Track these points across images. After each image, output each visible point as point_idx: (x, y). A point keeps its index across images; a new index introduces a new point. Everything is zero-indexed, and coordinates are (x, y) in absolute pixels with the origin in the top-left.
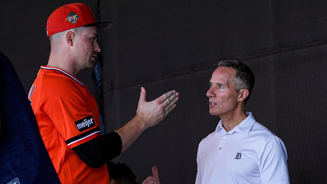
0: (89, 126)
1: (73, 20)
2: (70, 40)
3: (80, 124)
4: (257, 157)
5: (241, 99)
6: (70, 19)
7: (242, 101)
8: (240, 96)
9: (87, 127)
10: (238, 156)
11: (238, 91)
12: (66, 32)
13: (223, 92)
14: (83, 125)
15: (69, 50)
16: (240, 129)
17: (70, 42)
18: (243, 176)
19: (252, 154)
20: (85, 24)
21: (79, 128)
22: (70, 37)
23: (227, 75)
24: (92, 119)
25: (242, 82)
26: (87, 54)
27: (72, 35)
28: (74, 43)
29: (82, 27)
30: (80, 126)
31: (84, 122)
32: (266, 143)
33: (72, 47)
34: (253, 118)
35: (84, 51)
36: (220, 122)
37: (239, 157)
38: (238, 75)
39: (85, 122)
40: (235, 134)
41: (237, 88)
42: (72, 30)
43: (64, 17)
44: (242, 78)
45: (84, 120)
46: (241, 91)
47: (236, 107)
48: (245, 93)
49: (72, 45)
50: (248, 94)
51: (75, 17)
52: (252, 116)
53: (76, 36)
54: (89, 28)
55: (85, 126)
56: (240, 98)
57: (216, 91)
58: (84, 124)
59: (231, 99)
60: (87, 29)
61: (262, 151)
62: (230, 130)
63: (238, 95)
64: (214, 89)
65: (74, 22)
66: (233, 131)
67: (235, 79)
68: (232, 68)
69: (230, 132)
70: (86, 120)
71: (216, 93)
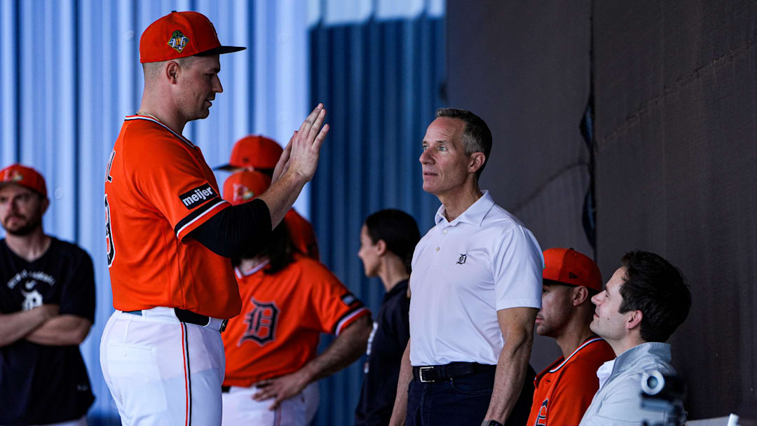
0: (205, 198)
1: (179, 45)
2: (171, 75)
3: (189, 198)
4: (489, 260)
5: (472, 168)
6: (173, 43)
7: (474, 171)
8: (472, 163)
9: (201, 201)
10: (462, 259)
11: (469, 155)
12: (166, 63)
13: (445, 156)
14: (194, 199)
15: (170, 89)
16: (468, 216)
17: (172, 78)
18: (470, 289)
19: (482, 254)
20: (197, 52)
21: (187, 205)
22: (172, 69)
23: (452, 129)
24: (210, 188)
25: (475, 141)
26: (198, 98)
27: (175, 67)
28: (179, 80)
29: (192, 57)
30: (188, 201)
31: (195, 193)
32: (503, 237)
33: (174, 86)
34: (490, 199)
35: (194, 94)
36: (440, 208)
37: (463, 261)
38: (468, 130)
39: (198, 193)
40: (461, 225)
41: (467, 150)
42: (177, 61)
43: (165, 38)
44: (475, 135)
45: (196, 191)
46: (474, 155)
47: (464, 182)
48: (479, 158)
49: (175, 82)
50: (484, 159)
51: (181, 40)
52: (489, 196)
53: (182, 69)
54: (204, 59)
55: (198, 199)
56: (472, 166)
57: (435, 154)
58: (196, 196)
59: (459, 166)
60: (200, 61)
61: (496, 250)
62: (454, 219)
63: (469, 162)
64: (431, 152)
65: (180, 48)
66: (456, 221)
67: (465, 136)
68: (460, 120)
69: (453, 223)
70: (198, 190)
71: (434, 158)
